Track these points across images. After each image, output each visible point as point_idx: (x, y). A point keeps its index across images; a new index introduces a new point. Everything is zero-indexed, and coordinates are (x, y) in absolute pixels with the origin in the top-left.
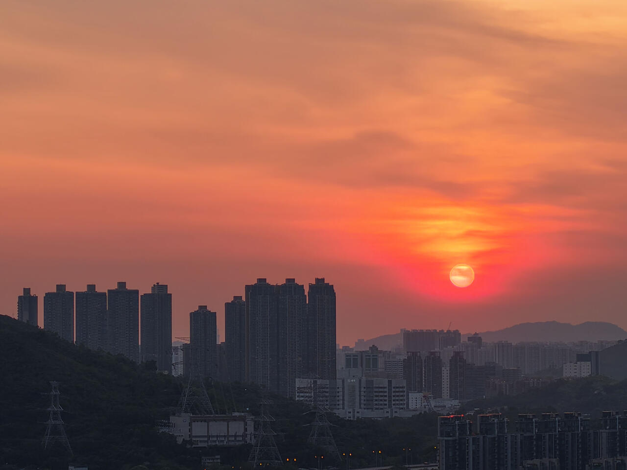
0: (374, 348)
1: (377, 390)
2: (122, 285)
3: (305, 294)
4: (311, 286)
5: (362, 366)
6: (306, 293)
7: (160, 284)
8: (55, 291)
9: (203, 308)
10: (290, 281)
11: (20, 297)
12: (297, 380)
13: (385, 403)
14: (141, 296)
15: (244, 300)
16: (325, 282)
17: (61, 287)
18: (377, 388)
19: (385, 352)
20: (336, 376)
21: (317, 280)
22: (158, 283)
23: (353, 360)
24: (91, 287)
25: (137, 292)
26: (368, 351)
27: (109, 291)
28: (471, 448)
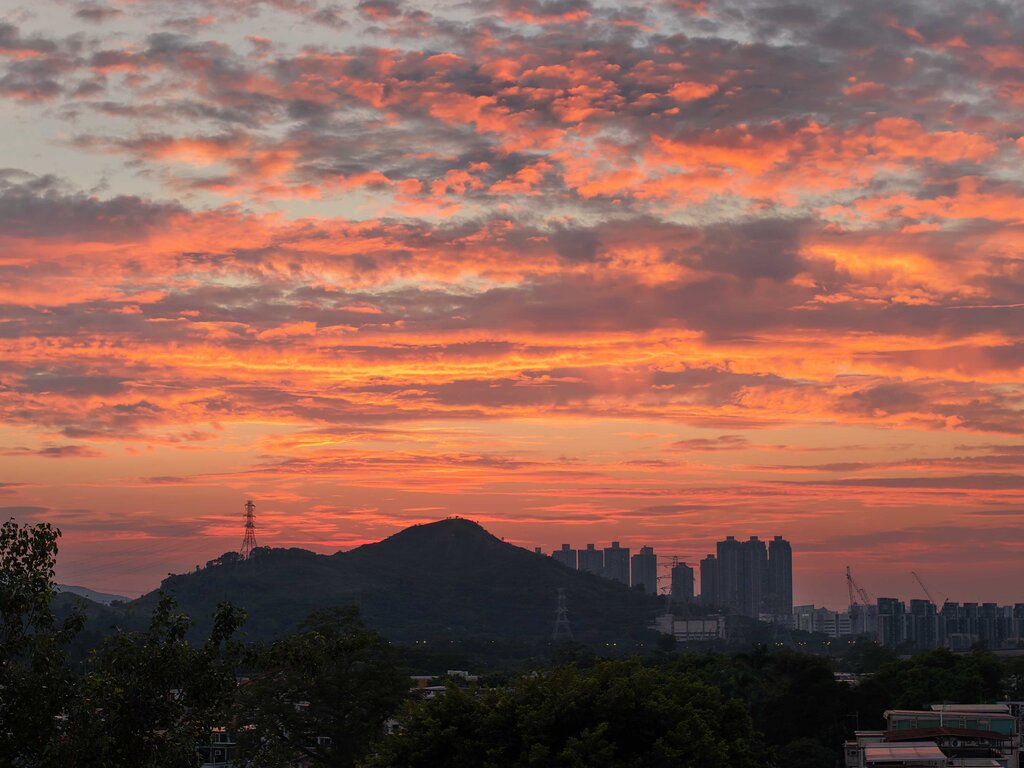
2: (616, 544)
4: (771, 543)
6: (767, 549)
8: (561, 549)
9: (682, 564)
16: (783, 539)
17: (566, 547)
21: (776, 538)
22: (645, 546)
25: (628, 550)
27: (605, 549)
28: (905, 623)
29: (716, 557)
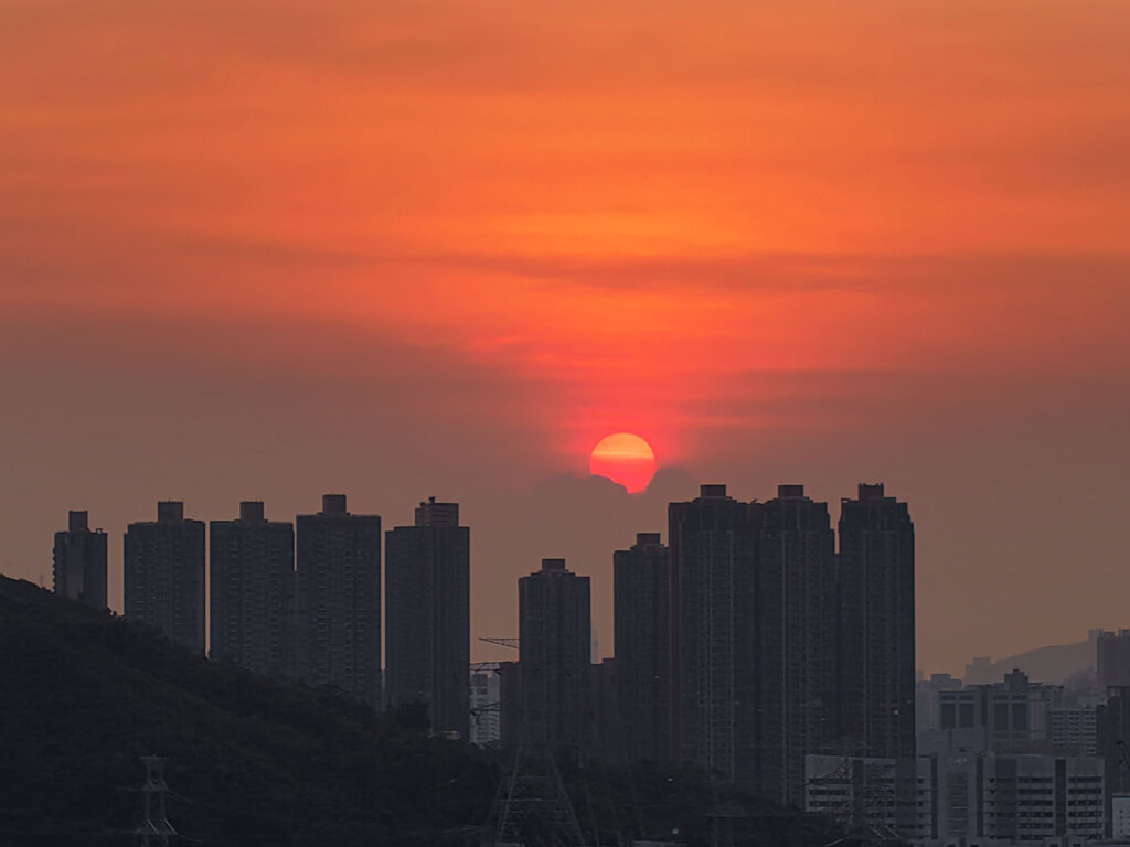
0: (1017, 678)
1: (1026, 786)
2: (335, 502)
3: (832, 527)
4: (847, 506)
5: (984, 722)
6: (834, 525)
7: (436, 501)
8: (156, 520)
9: (554, 565)
10: (791, 492)
11: (59, 536)
12: (809, 758)
13: (1049, 820)
14: (387, 533)
15: (666, 545)
16: (886, 495)
17: (170, 510)
18: (1026, 780)
19: (1049, 687)
20: (914, 751)
21: (864, 489)
22: (432, 499)
23: (960, 705)
24: (253, 509)
25: (376, 520)
26: (1002, 684)
27: (300, 519)
29: (665, 541)
